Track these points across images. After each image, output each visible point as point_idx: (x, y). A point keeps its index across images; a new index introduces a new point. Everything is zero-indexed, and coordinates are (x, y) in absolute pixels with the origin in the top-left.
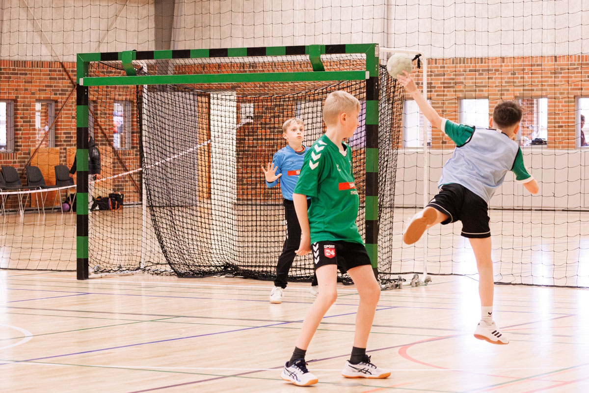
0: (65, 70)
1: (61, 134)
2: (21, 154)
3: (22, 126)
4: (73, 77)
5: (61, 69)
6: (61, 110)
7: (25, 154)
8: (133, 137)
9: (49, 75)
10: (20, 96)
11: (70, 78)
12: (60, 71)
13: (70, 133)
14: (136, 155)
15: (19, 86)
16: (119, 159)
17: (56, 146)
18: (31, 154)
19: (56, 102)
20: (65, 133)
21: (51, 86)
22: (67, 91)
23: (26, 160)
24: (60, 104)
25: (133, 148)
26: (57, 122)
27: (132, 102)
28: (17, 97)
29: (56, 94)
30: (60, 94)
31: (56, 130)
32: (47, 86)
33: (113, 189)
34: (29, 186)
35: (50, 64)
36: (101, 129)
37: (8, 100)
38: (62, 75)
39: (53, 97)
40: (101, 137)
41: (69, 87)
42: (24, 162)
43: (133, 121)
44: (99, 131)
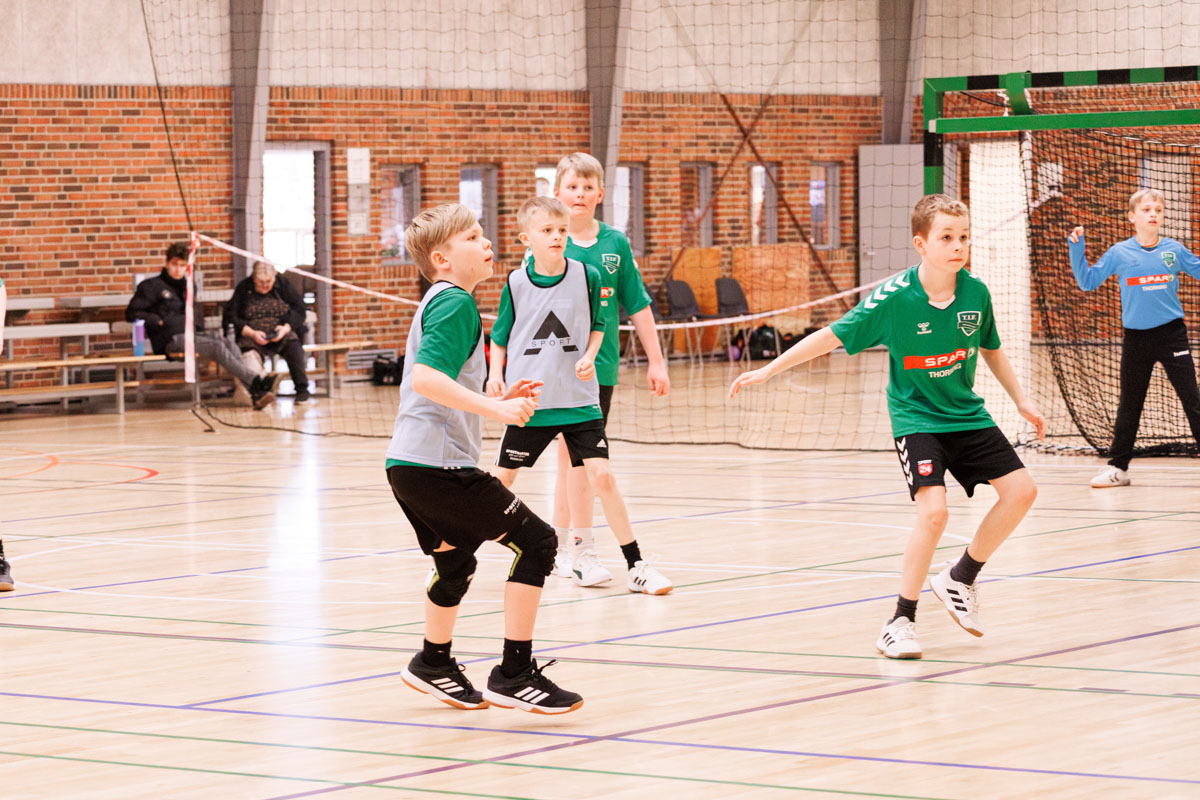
0: (730, 109)
1: (722, 221)
2: (655, 259)
3: (657, 209)
4: (742, 120)
5: (724, 106)
6: (722, 179)
7: (663, 259)
8: (843, 225)
9: (702, 117)
10: (654, 155)
11: (738, 123)
12: (720, 110)
13: (737, 221)
14: (849, 258)
15: (653, 137)
16: (821, 266)
17: (715, 243)
18: (674, 258)
19: (714, 165)
20: (730, 221)
21: (706, 137)
22: (732, 144)
23: (664, 269)
24: (721, 170)
25: (843, 245)
26: (717, 200)
27: (841, 163)
28: (649, 158)
29: (714, 151)
30: (721, 151)
31: (715, 215)
32: (698, 137)
33: (812, 321)
34: (673, 316)
35: (703, 97)
36: (790, 213)
37: (632, 162)
38: (724, 116)
39: (709, 156)
40: (790, 226)
41: (736, 138)
42: (661, 273)
43: (842, 198)
44: (786, 216)
